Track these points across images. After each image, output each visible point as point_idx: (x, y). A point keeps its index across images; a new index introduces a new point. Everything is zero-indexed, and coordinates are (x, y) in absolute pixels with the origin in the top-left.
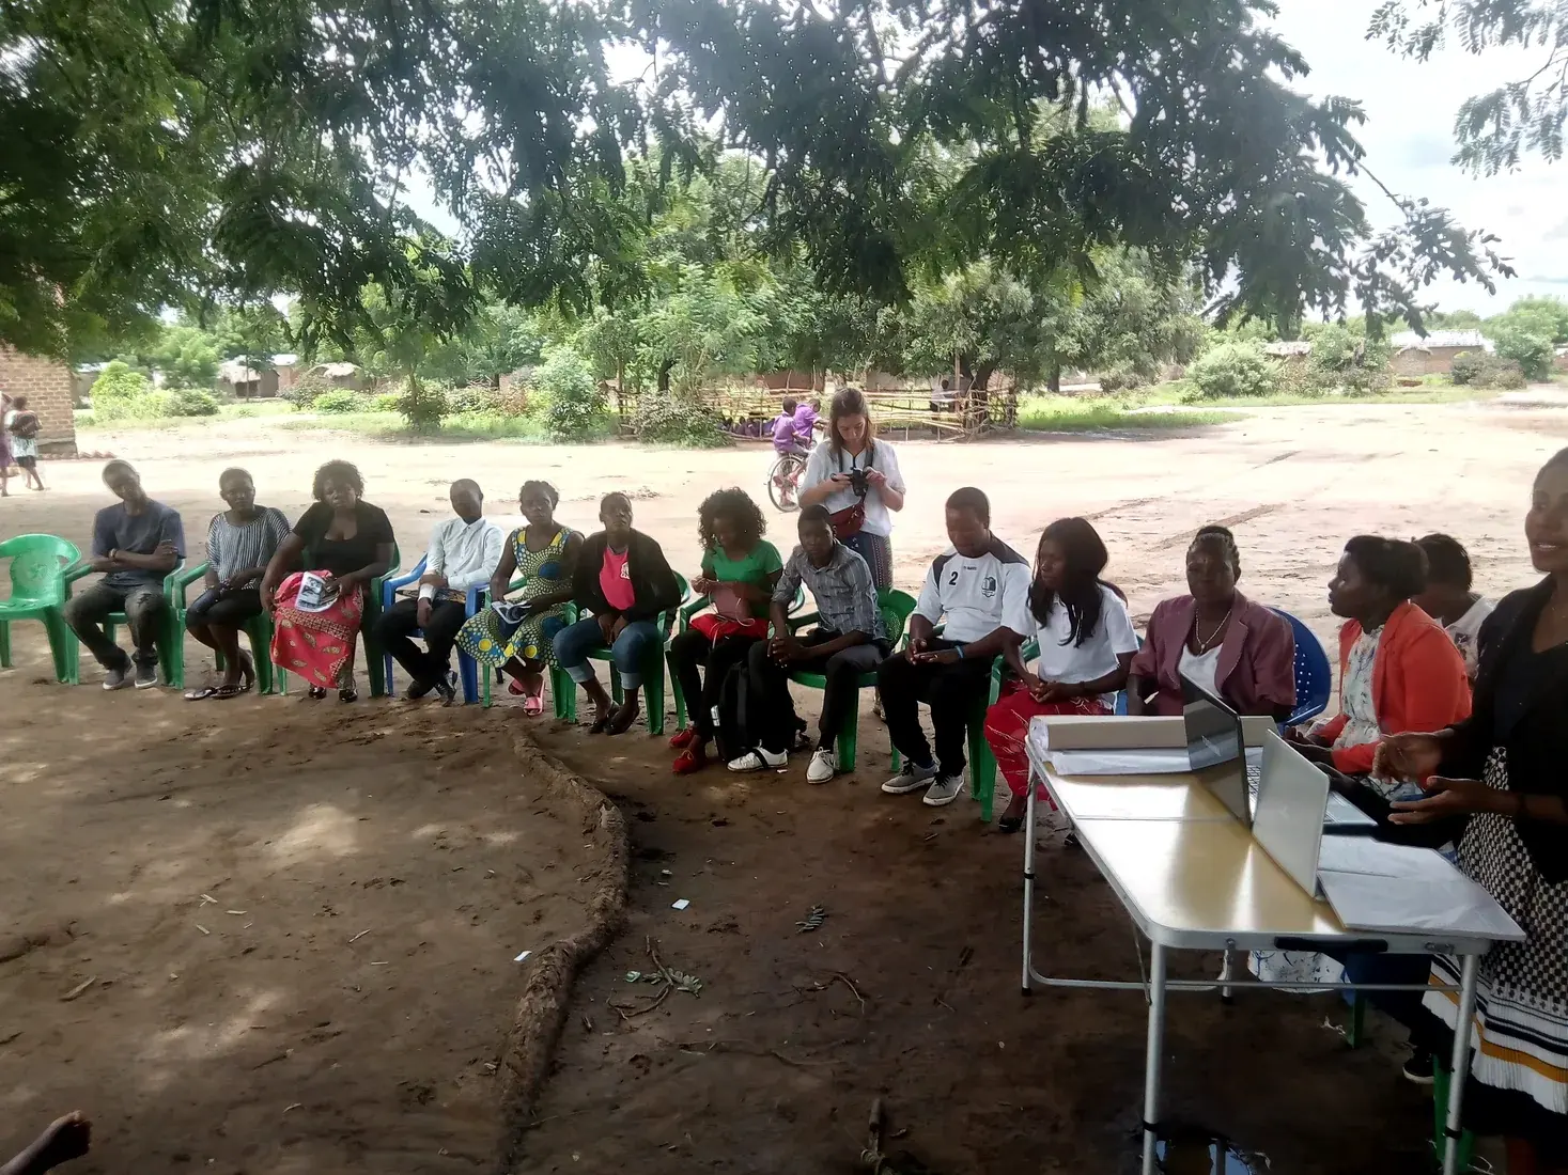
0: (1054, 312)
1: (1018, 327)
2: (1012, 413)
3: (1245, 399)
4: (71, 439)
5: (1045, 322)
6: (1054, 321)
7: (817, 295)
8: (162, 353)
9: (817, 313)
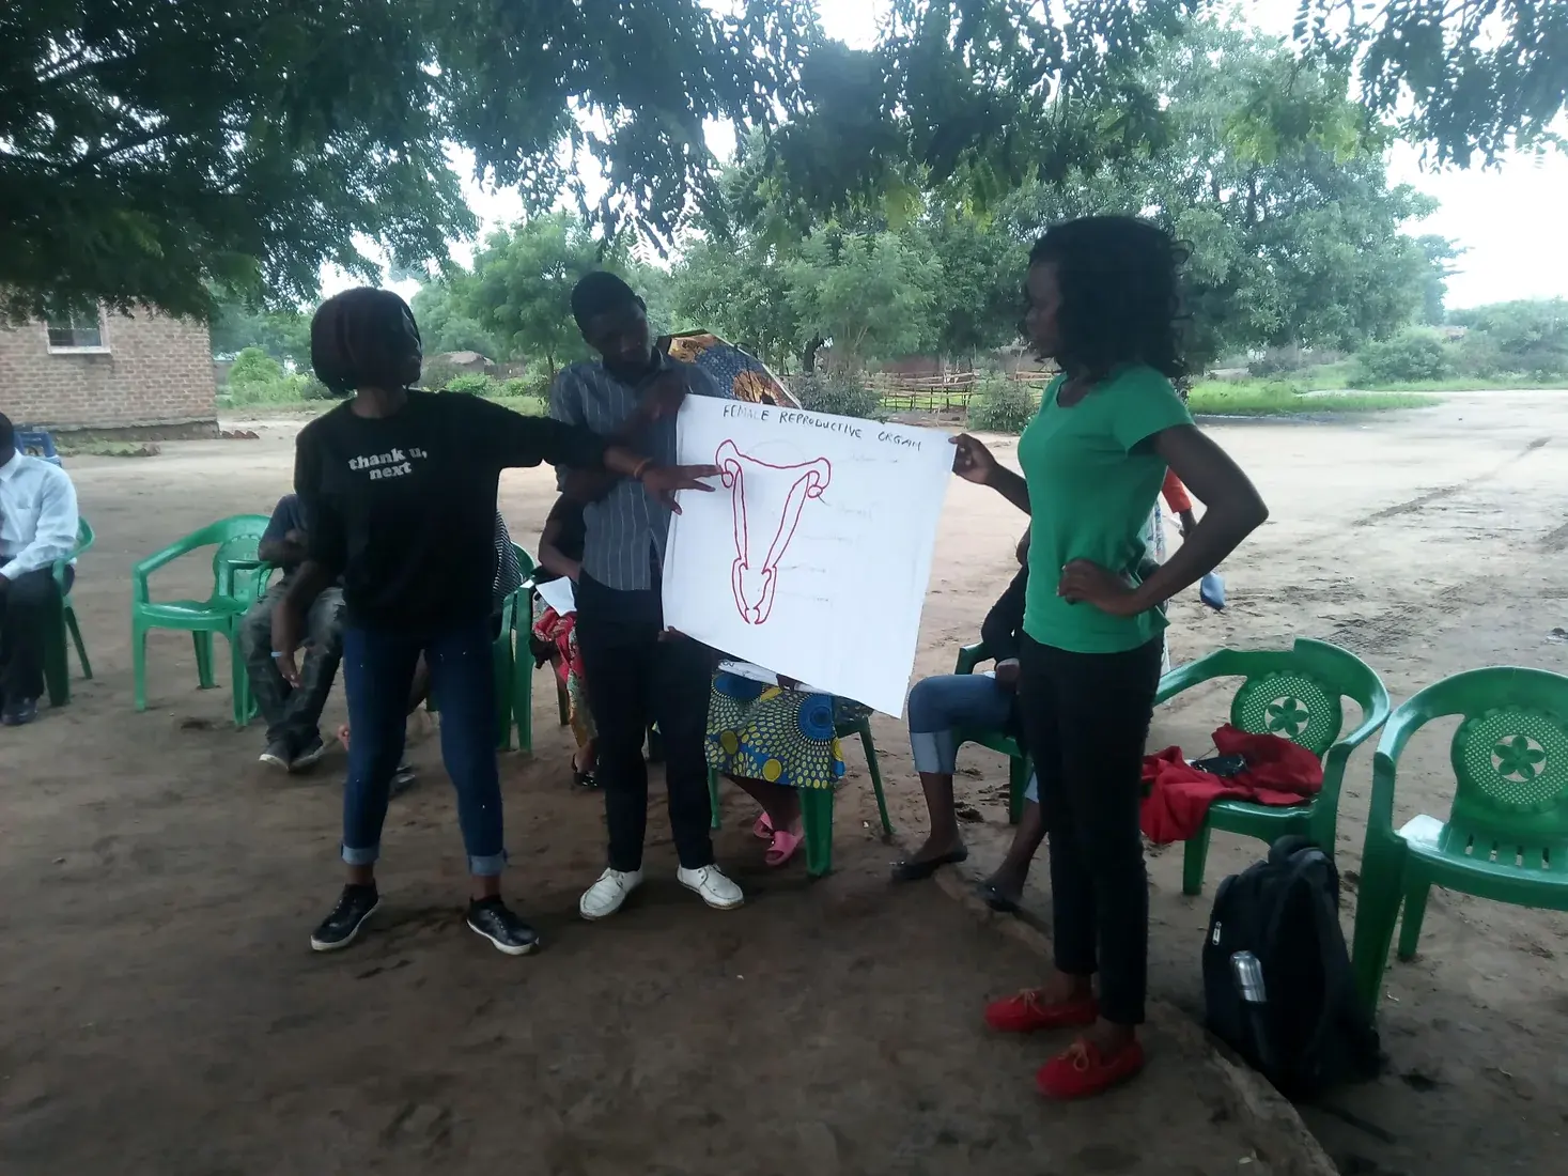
0: (1248, 282)
1: (1207, 300)
3: (1422, 384)
4: (212, 419)
5: (1240, 293)
6: (1249, 292)
7: (980, 267)
8: (294, 342)
9: (980, 288)
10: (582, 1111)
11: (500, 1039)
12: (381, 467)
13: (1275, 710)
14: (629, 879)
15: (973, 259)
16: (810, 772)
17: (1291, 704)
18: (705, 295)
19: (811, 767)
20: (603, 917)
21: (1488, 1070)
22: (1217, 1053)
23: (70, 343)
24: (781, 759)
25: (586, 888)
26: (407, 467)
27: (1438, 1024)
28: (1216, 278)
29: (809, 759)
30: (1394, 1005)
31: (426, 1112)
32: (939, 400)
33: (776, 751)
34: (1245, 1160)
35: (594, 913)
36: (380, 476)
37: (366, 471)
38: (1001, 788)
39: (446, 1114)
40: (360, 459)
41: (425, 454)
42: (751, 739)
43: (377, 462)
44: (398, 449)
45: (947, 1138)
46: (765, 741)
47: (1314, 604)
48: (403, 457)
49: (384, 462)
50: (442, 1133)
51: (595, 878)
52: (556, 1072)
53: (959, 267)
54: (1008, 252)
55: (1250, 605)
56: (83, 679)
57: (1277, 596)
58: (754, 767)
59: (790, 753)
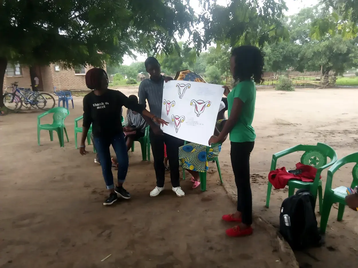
0: (353, 52)
1: (341, 57)
2: (335, 81)
5: (350, 55)
6: (353, 55)
7: (281, 50)
8: (126, 72)
9: (281, 55)
10: (137, 235)
11: (126, 219)
12: (99, 106)
13: (311, 159)
14: (161, 189)
15: (279, 48)
16: (200, 168)
17: (315, 158)
18: (213, 59)
19: (201, 167)
20: (154, 196)
21: (351, 248)
22: (278, 237)
23: (79, 73)
24: (194, 165)
25: (152, 190)
26: (104, 106)
27: (342, 237)
28: (343, 51)
29: (200, 166)
30: (332, 231)
31: (107, 232)
32: (271, 82)
33: (193, 163)
34: (278, 261)
35: (153, 195)
36: (99, 108)
37: (96, 107)
38: (253, 175)
39: (110, 233)
40: (95, 104)
41: (108, 103)
42: (187, 160)
43: (98, 105)
44: (103, 102)
45: (211, 248)
46: (190, 161)
47: (350, 134)
48: (104, 104)
49: (100, 105)
50: (109, 236)
51: (154, 188)
52: (134, 226)
53: (276, 50)
54: (289, 46)
55: (333, 134)
56: (67, 142)
57: (341, 132)
58: (188, 166)
59: (196, 164)
